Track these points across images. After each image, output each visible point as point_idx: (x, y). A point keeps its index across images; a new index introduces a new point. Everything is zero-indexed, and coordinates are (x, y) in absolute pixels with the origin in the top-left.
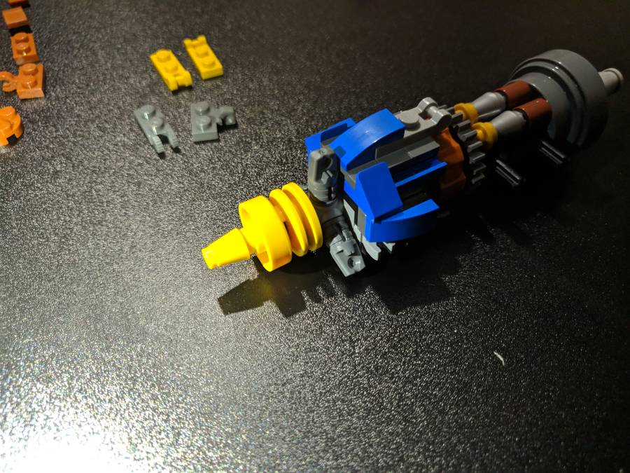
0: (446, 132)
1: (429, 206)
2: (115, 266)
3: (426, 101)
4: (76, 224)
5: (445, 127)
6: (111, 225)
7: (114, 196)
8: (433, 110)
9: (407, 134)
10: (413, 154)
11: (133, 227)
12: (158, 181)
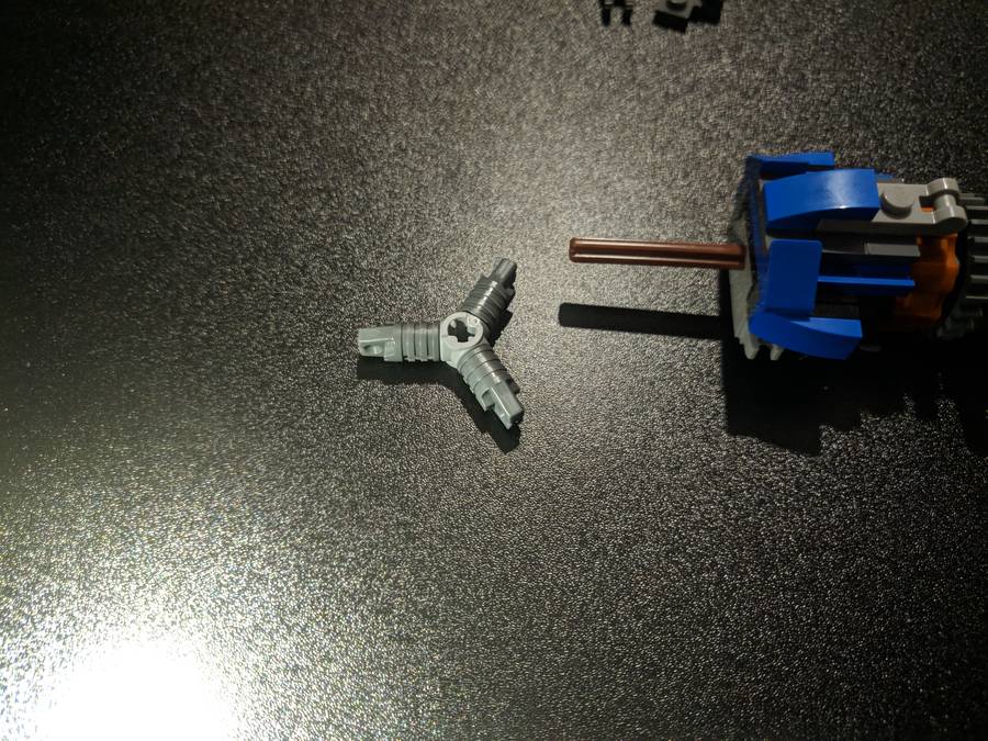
0: (950, 240)
1: (851, 328)
2: (493, 127)
3: (946, 183)
4: (474, 61)
5: (954, 232)
6: (509, 80)
7: (528, 48)
8: (947, 200)
9: (880, 217)
10: (873, 249)
11: (533, 92)
12: (586, 51)
